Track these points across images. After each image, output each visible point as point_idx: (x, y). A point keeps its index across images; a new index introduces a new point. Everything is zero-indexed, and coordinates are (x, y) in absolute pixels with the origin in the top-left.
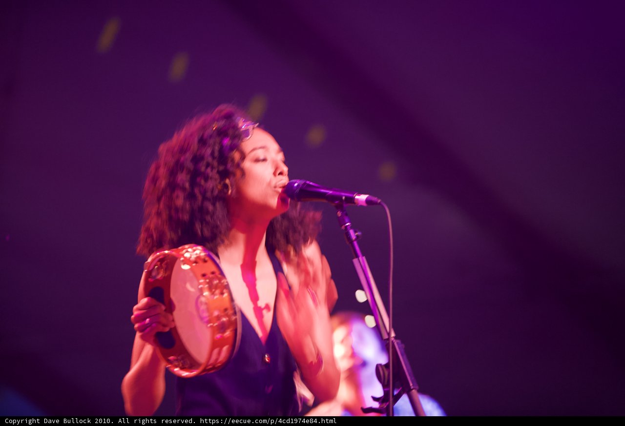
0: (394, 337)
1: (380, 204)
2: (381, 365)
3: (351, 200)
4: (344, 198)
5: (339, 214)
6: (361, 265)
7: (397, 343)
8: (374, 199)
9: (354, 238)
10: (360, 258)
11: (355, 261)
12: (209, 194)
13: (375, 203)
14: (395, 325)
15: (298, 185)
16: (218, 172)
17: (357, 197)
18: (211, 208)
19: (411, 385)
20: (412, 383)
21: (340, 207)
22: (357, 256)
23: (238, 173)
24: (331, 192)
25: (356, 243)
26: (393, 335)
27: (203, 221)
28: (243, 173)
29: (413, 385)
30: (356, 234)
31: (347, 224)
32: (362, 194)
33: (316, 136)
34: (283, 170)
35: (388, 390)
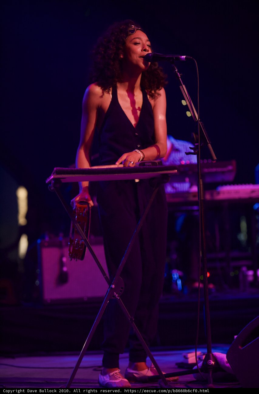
1: (192, 59)
3: (178, 59)
4: (174, 58)
8: (189, 57)
9: (179, 76)
10: (183, 86)
19: (208, 141)
21: (173, 62)
25: (180, 79)
32: (183, 56)
35: (198, 144)
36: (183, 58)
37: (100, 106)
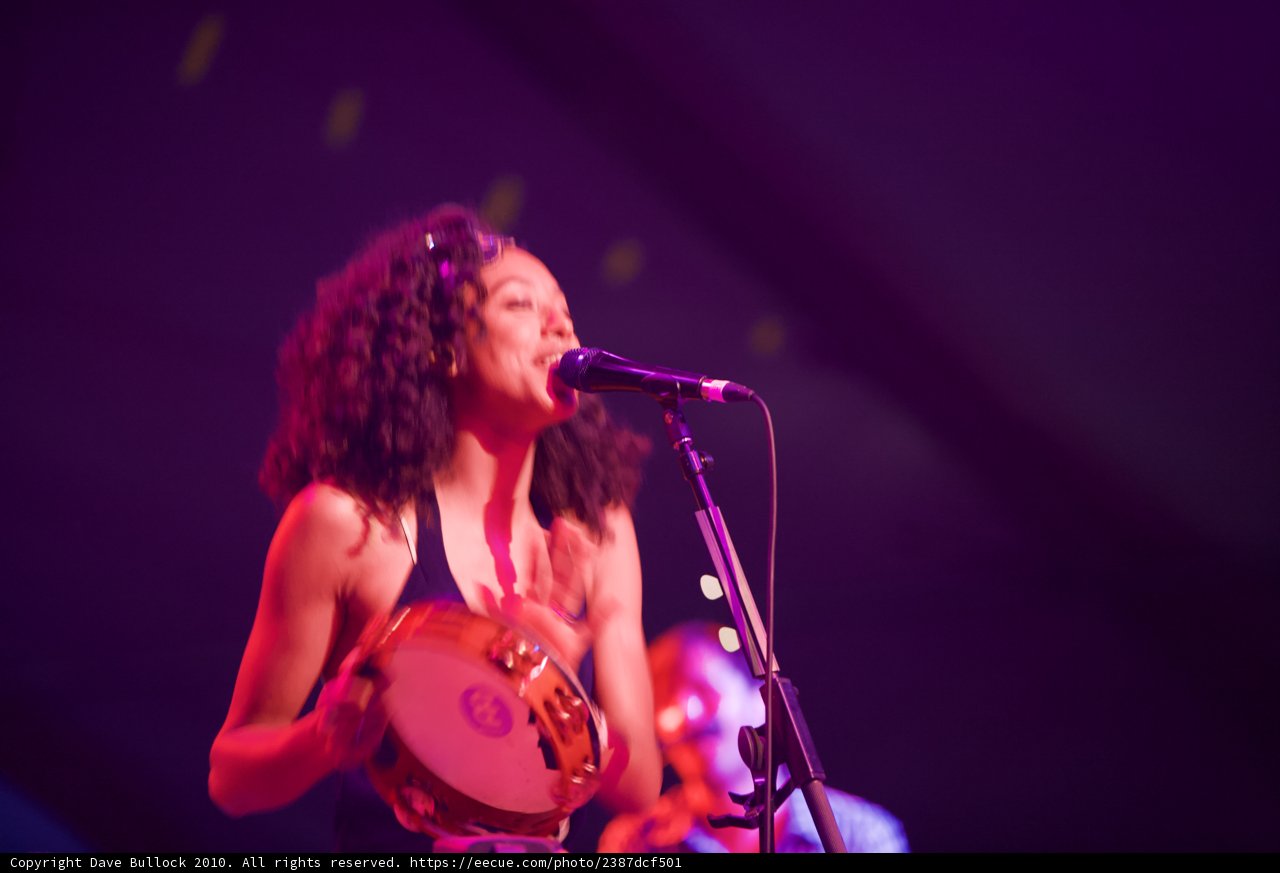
0: (776, 672)
1: (752, 399)
2: (749, 728)
3: (694, 390)
4: (678, 385)
5: (669, 418)
6: (712, 525)
7: (783, 684)
8: (741, 388)
9: (698, 469)
10: (710, 510)
11: (700, 515)
12: (412, 369)
13: (743, 397)
14: (779, 646)
15: (585, 358)
16: (432, 327)
17: (705, 384)
18: (414, 395)
19: (811, 770)
20: (813, 767)
21: (670, 405)
22: (705, 507)
23: (472, 330)
24: (653, 373)
25: (701, 478)
26: (775, 667)
27: (398, 423)
28: (482, 326)
29: (815, 771)
30: (703, 460)
31: (686, 439)
32: (715, 379)
33: (623, 262)
34: (565, 326)
35: (763, 780)
36: (716, 391)
37: (349, 590)
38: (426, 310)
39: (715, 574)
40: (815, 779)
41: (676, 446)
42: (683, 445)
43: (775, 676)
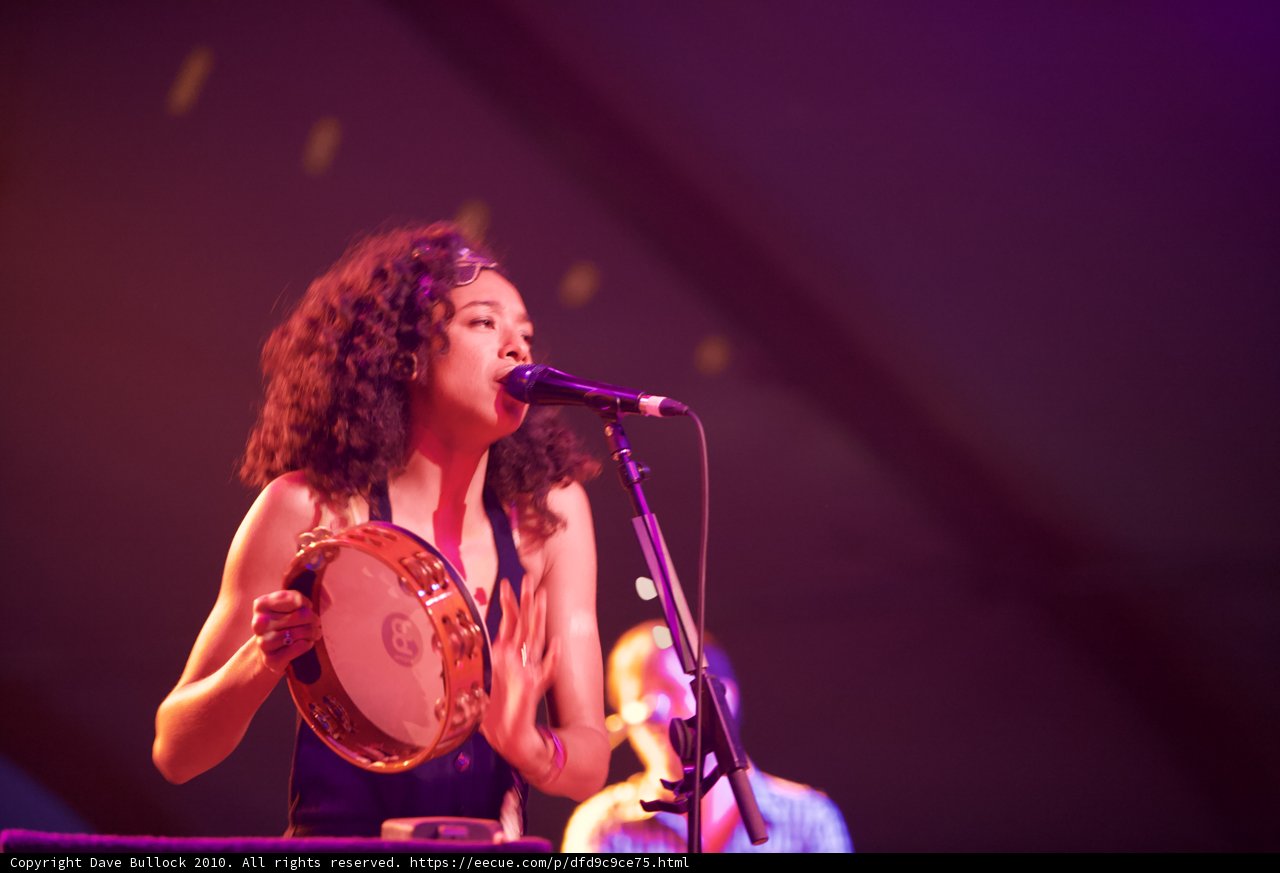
0: (705, 668)
1: (686, 413)
2: (679, 720)
4: (618, 401)
5: (609, 431)
6: (647, 529)
9: (635, 478)
10: (646, 516)
11: (637, 521)
13: (676, 413)
15: (532, 373)
17: (643, 400)
19: (736, 759)
20: (738, 756)
21: (610, 418)
22: (641, 514)
23: (437, 343)
24: (595, 389)
25: (638, 487)
28: (446, 342)
29: (739, 761)
30: (640, 470)
31: (625, 451)
32: (652, 395)
33: (579, 284)
34: (520, 349)
35: (691, 768)
36: (653, 406)
38: (395, 317)
39: (650, 576)
40: (739, 768)
41: (616, 457)
42: (622, 456)
43: (704, 672)
